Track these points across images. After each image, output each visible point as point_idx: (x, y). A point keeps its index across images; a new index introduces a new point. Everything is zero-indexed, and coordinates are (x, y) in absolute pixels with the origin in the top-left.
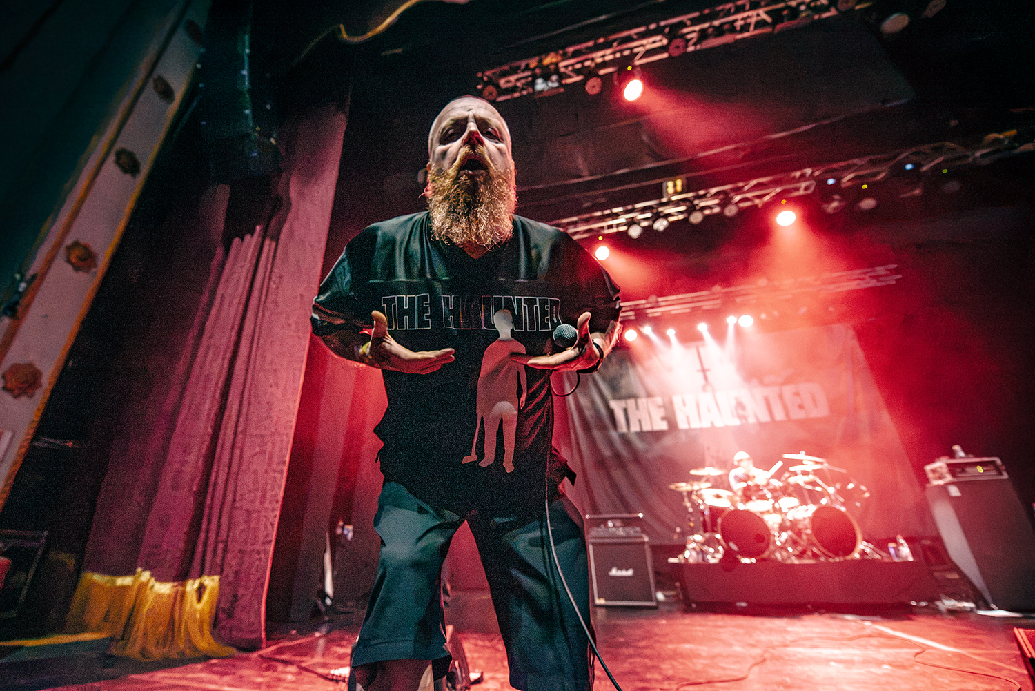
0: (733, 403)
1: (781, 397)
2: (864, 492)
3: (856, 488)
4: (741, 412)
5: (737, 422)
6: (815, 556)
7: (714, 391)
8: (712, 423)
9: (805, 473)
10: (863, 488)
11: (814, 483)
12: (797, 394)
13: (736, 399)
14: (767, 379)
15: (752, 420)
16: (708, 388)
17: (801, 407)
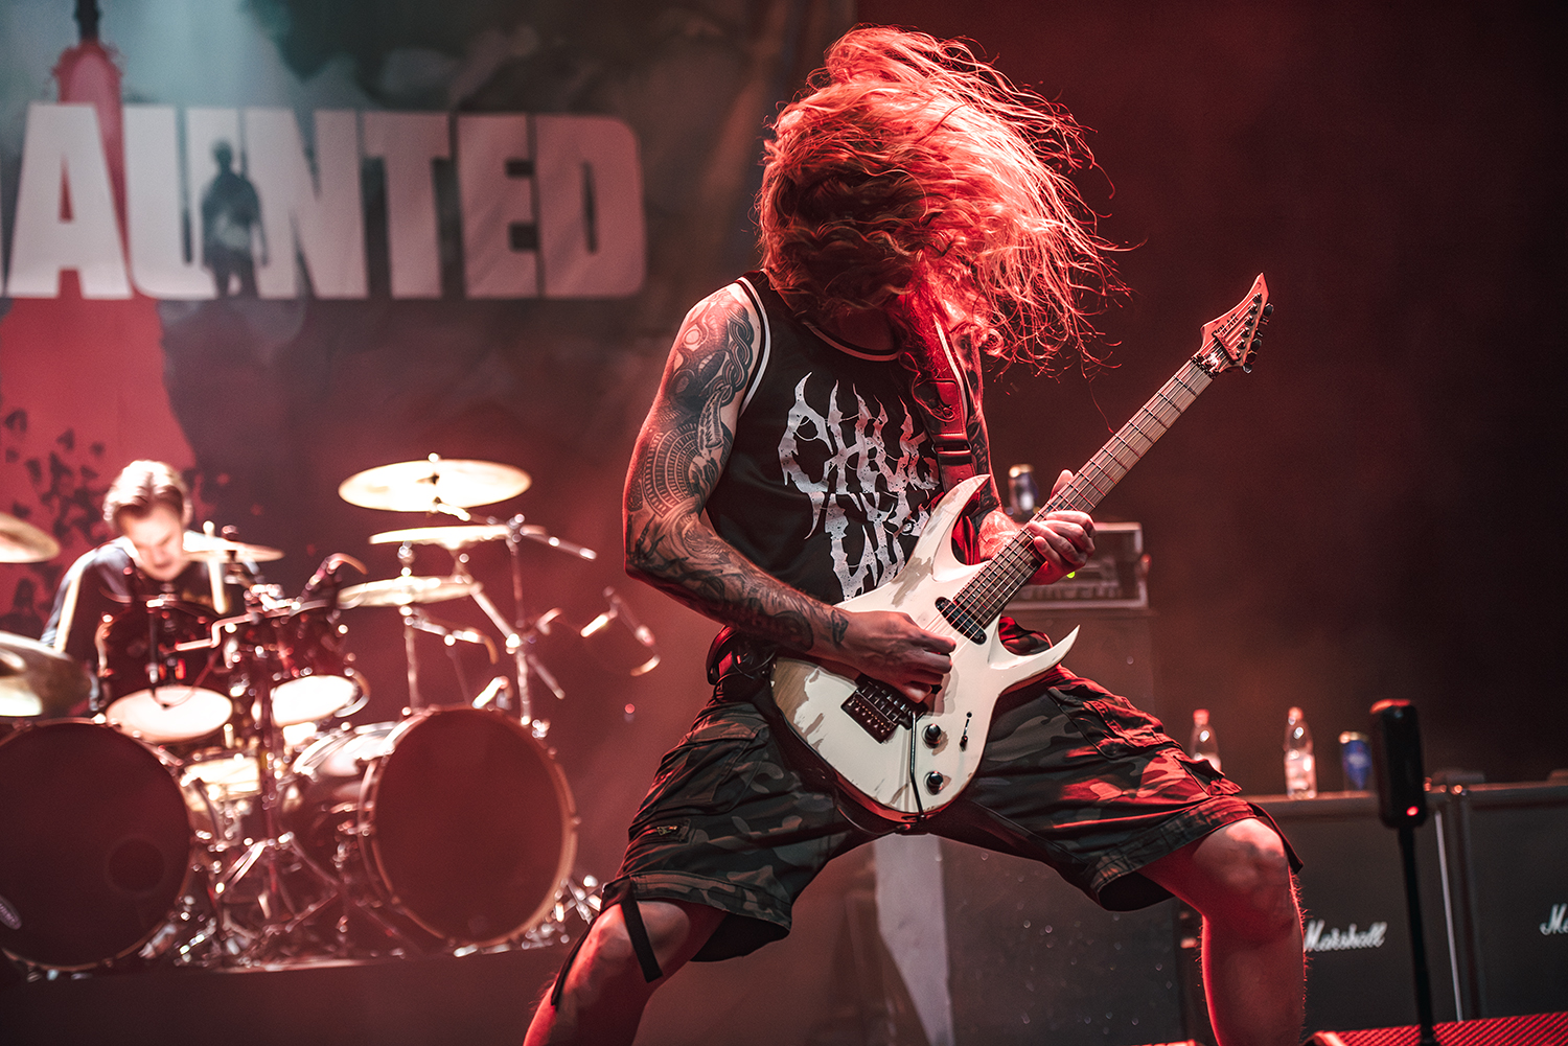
0: (204, 172)
1: (444, 172)
2: (645, 654)
3: (618, 632)
4: (229, 234)
5: (197, 285)
6: (364, 937)
7: (114, 101)
8: (69, 279)
9: (431, 561)
10: (643, 634)
11: (455, 612)
12: (520, 168)
13: (223, 155)
14: (396, 72)
15: (276, 282)
16: (90, 68)
17: (525, 237)
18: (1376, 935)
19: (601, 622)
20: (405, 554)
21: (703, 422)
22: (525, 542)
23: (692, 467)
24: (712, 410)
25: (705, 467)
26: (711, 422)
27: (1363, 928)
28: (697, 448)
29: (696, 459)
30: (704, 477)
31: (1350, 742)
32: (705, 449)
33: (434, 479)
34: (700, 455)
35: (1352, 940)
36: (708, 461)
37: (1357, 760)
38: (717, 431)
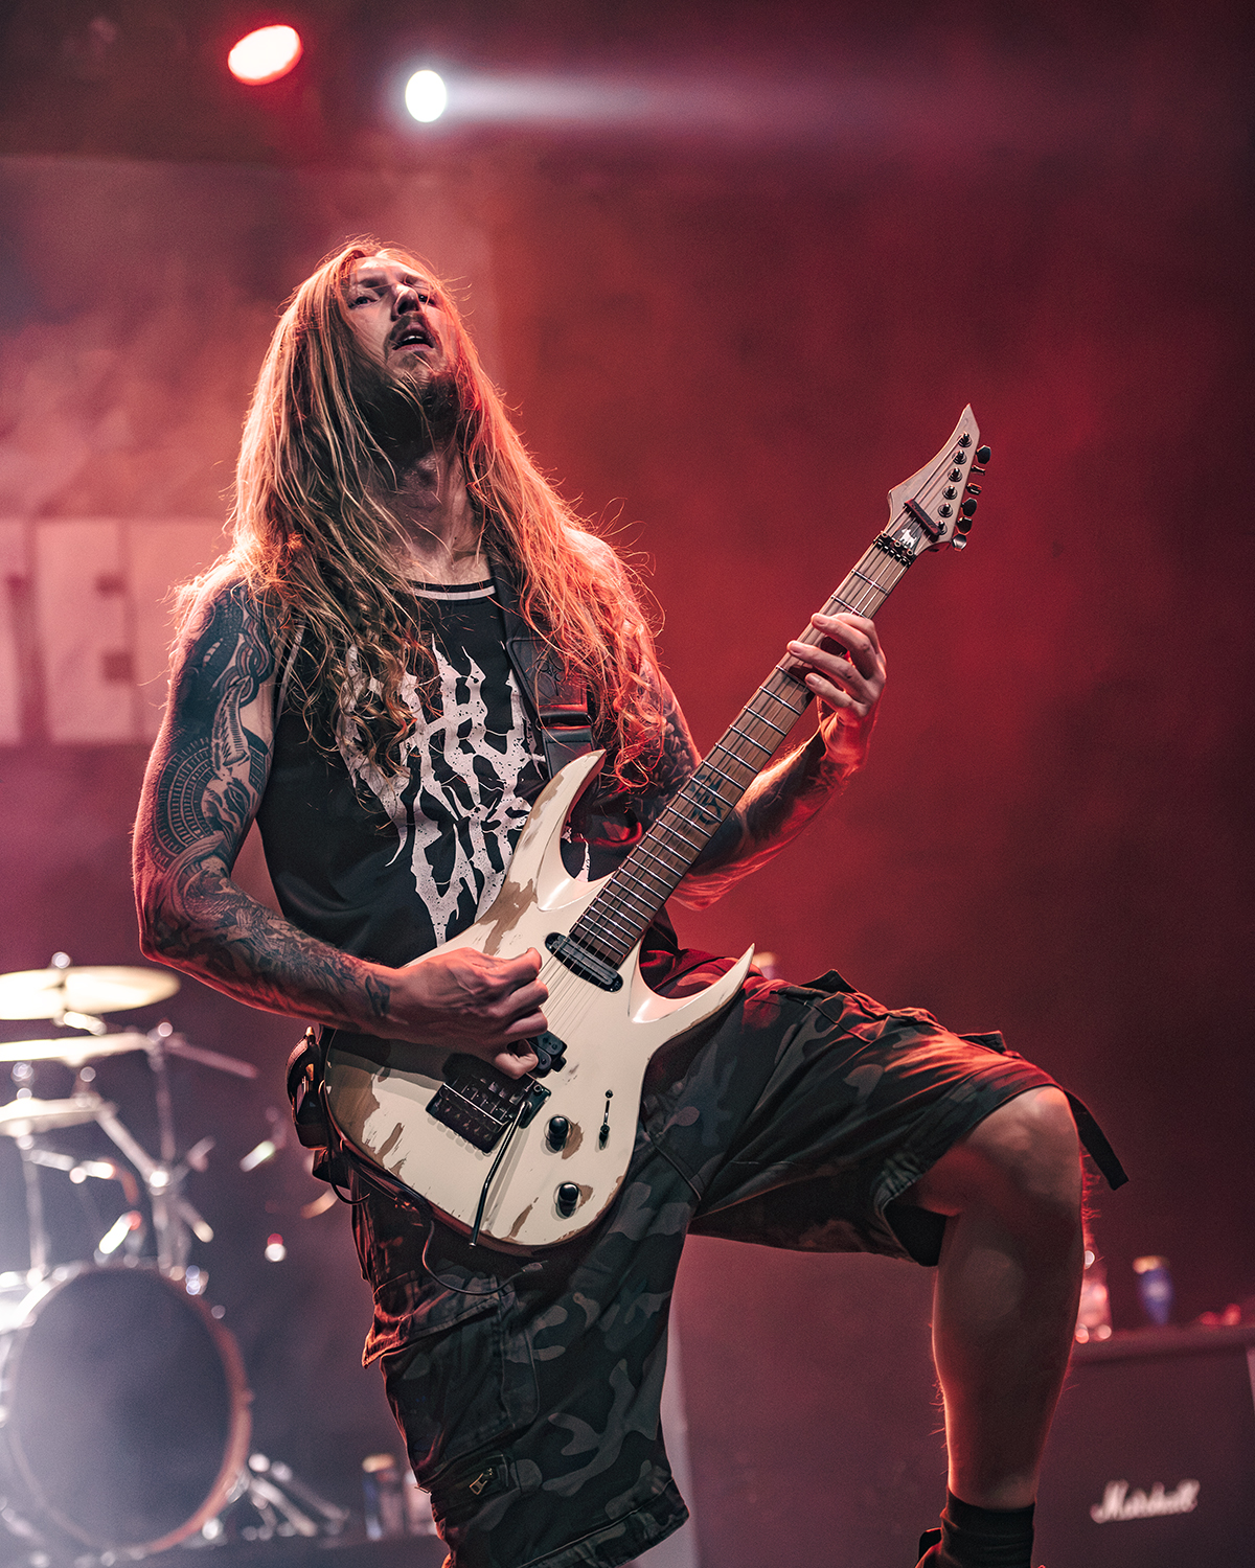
18: (1185, 1497)
19: (263, 1152)
20: (22, 1074)
21: (217, 732)
22: (171, 1059)
23: (206, 796)
24: (227, 714)
25: (226, 793)
26: (229, 731)
27: (1171, 1489)
28: (211, 770)
29: (213, 785)
30: (225, 806)
31: (1147, 1273)
32: (222, 767)
33: (61, 986)
34: (217, 778)
35: (1157, 1504)
36: (229, 783)
37: (1157, 1291)
38: (237, 740)
